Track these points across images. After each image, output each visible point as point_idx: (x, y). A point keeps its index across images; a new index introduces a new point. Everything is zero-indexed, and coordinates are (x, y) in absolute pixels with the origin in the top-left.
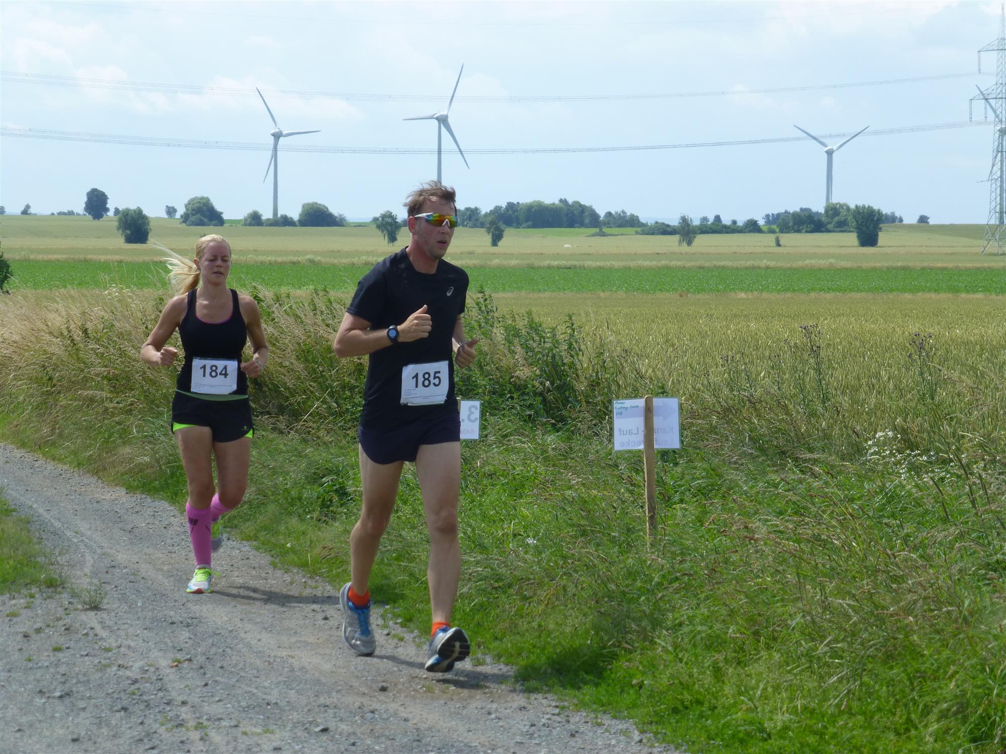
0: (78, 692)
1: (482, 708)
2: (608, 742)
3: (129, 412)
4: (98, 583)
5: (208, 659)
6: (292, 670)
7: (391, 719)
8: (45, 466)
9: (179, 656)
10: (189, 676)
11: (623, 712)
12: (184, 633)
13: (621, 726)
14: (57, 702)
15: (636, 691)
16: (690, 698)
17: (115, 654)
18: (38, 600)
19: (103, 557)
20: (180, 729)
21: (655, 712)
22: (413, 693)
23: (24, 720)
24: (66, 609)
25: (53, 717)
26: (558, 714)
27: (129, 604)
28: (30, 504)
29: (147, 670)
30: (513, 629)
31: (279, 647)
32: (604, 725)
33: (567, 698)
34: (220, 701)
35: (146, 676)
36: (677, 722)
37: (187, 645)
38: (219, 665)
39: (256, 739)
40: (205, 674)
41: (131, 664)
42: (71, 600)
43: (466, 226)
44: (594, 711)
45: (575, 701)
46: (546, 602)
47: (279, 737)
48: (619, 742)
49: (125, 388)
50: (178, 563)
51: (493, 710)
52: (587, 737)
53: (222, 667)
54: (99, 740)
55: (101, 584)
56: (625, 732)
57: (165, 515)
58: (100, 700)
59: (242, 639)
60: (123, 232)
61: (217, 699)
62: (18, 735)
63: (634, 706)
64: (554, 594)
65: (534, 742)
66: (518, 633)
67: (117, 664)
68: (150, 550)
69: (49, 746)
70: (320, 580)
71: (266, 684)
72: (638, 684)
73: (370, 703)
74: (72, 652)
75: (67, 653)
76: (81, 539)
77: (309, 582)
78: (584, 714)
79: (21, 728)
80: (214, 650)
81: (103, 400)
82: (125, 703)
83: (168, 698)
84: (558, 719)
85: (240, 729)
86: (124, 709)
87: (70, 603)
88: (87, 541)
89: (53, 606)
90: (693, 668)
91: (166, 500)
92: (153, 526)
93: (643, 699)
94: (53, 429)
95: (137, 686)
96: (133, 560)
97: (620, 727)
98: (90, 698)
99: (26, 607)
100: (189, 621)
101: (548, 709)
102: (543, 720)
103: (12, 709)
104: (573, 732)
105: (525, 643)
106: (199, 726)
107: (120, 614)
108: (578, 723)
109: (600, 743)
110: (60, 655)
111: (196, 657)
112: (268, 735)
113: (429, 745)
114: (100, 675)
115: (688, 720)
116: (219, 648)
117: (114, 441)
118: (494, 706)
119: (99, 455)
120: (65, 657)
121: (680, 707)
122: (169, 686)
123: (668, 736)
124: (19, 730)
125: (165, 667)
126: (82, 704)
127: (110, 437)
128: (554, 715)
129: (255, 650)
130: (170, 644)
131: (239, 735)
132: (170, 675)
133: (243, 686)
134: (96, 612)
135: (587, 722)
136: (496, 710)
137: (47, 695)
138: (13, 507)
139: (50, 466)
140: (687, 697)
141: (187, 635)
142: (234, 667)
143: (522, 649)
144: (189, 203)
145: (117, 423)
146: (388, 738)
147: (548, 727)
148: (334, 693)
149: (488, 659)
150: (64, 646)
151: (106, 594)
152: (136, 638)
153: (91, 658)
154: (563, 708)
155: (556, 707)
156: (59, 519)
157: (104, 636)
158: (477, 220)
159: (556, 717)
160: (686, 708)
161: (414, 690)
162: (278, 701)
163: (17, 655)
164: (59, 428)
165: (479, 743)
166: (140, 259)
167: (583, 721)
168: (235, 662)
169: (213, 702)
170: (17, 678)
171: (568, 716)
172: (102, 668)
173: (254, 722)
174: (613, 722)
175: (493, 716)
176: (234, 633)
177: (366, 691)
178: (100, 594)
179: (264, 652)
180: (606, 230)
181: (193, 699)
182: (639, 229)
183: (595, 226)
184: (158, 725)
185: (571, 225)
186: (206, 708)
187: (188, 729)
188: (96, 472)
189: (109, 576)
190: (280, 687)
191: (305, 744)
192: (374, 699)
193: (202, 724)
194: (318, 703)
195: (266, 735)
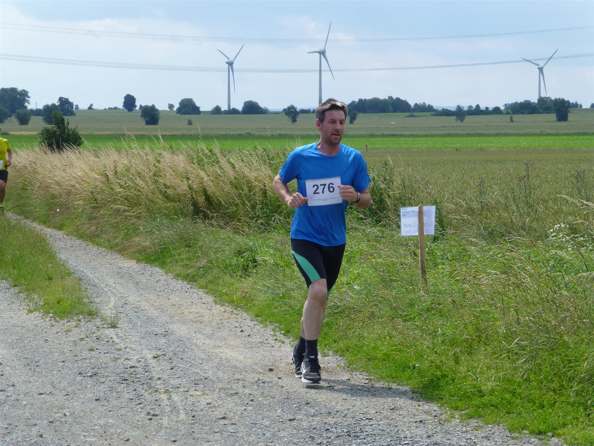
0: (101, 373)
1: (325, 380)
3: (139, 218)
4: (116, 313)
5: (174, 354)
6: (221, 360)
7: (274, 386)
8: (92, 248)
9: (159, 353)
10: (163, 364)
12: (162, 340)
14: (89, 378)
15: (411, 370)
17: (123, 352)
18: (83, 323)
19: (121, 298)
20: (156, 393)
22: (287, 372)
23: (70, 389)
24: (98, 328)
25: (86, 387)
27: (133, 325)
28: (83, 269)
29: (140, 361)
30: (345, 336)
31: (215, 347)
33: (373, 375)
34: (179, 377)
35: (139, 364)
37: (163, 347)
38: (180, 358)
39: (198, 398)
40: (172, 363)
41: (131, 357)
42: (101, 322)
44: (388, 381)
46: (363, 321)
47: (211, 397)
49: (137, 204)
51: (331, 381)
53: (182, 359)
54: (110, 400)
55: (118, 313)
57: (157, 275)
58: (113, 377)
59: (194, 343)
60: (144, 118)
62: (66, 397)
66: (348, 339)
67: (124, 357)
68: (147, 295)
69: (83, 403)
70: (240, 310)
71: (206, 368)
72: (413, 366)
73: (263, 377)
74: (99, 351)
75: (97, 352)
76: (109, 288)
77: (234, 311)
79: (68, 393)
80: (178, 349)
81: (124, 211)
83: (151, 376)
85: (189, 393)
87: (100, 324)
88: (113, 290)
89: (91, 326)
91: (158, 267)
92: (150, 281)
93: (415, 375)
94: (97, 228)
95: (134, 369)
96: (137, 300)
98: (107, 376)
99: (76, 327)
100: (166, 333)
101: (362, 381)
102: (359, 387)
103: (64, 383)
105: (351, 343)
106: (167, 392)
107: (128, 330)
110: (93, 353)
111: (168, 353)
112: (205, 396)
114: (114, 363)
116: (181, 348)
117: (130, 234)
119: (122, 242)
120: (95, 354)
122: (152, 369)
123: (428, 395)
124: (66, 395)
125: (150, 359)
126: (103, 380)
127: (128, 232)
129: (201, 349)
130: (155, 346)
131: (189, 396)
132: (153, 363)
133: (193, 369)
134: (114, 329)
136: (333, 381)
137: (84, 375)
138: (73, 271)
139: (95, 248)
140: (439, 373)
141: (164, 341)
142: (189, 358)
143: (349, 347)
144: (181, 102)
145: (132, 224)
146: (271, 397)
147: (361, 390)
148: (243, 373)
149: (331, 353)
150: (95, 348)
151: (120, 319)
152: (135, 343)
153: (109, 354)
156: (98, 278)
157: (118, 342)
160: (439, 379)
162: (212, 377)
163: (69, 353)
164: (100, 227)
165: (322, 399)
166: (154, 133)
168: (189, 355)
169: (175, 378)
170: (68, 366)
171: (373, 384)
172: (115, 360)
173: (197, 389)
176: (191, 340)
177: (261, 371)
178: (117, 319)
179: (206, 350)
180: (415, 114)
181: (165, 376)
182: (433, 113)
183: (408, 112)
184: (144, 391)
185: (394, 111)
186: (172, 381)
187: (160, 393)
188: (120, 252)
189: (123, 309)
190: (214, 370)
191: (224, 401)
192: (266, 376)
193: (168, 390)
194: (234, 378)
195: (203, 396)
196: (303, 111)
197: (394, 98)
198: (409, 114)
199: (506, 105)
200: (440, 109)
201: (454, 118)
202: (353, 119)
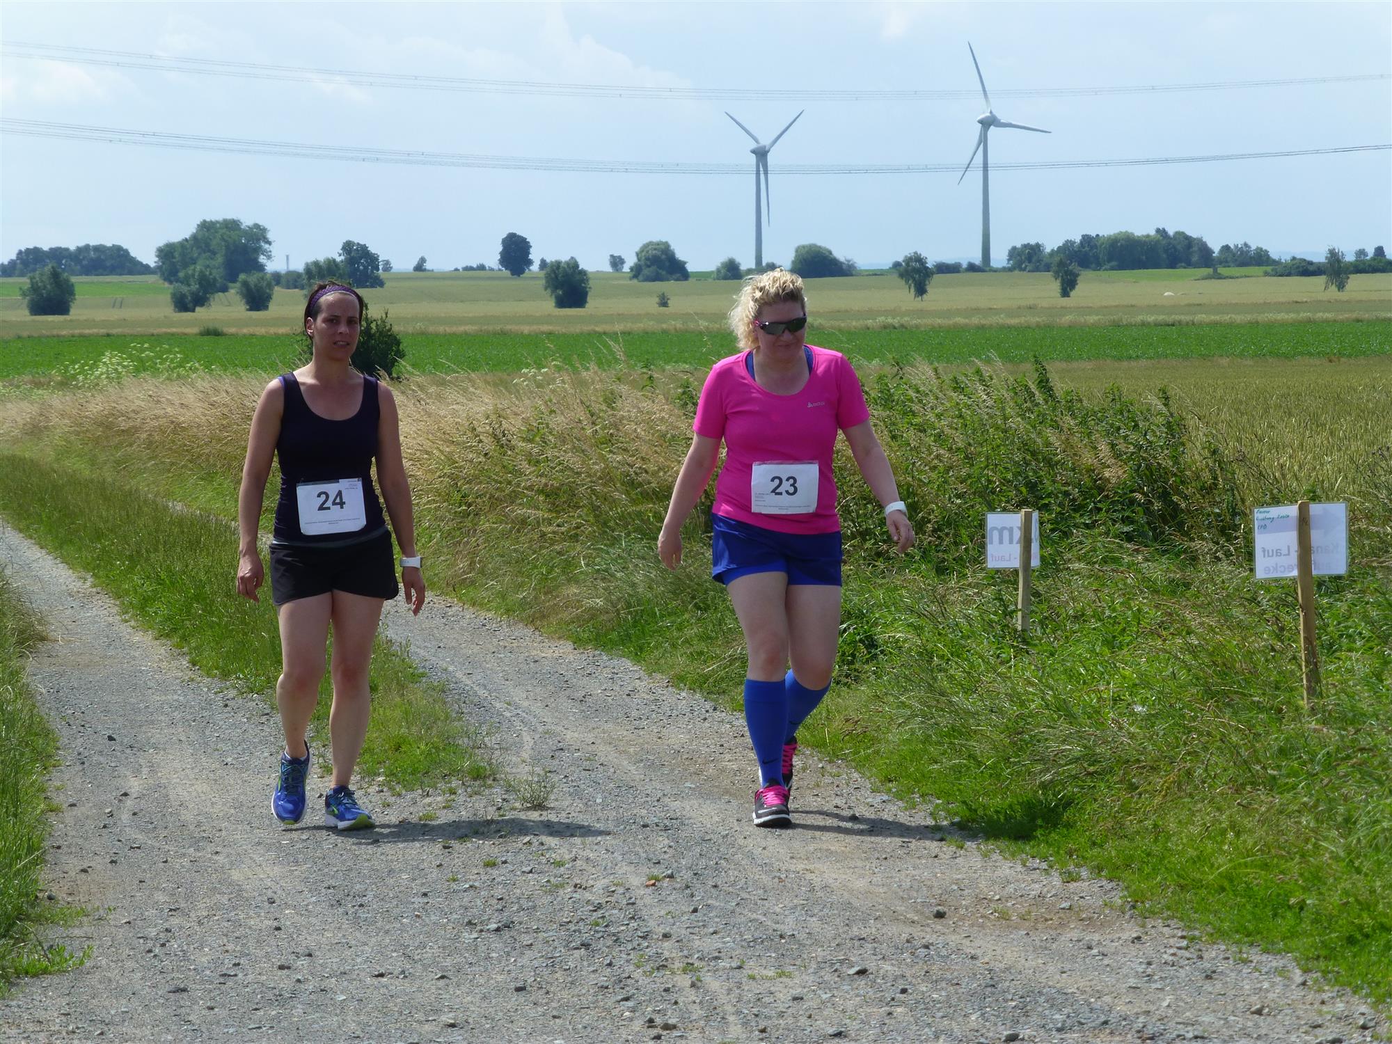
0: (521, 923)
1: (1079, 941)
2: (1259, 985)
3: (575, 538)
4: (542, 773)
5: (695, 874)
6: (812, 890)
7: (953, 956)
8: (462, 614)
9: (656, 871)
10: (671, 898)
11: (1279, 944)
12: (661, 839)
13: (1276, 962)
14: (493, 936)
15: (1295, 913)
16: (1371, 922)
17: (568, 869)
18: (461, 798)
19: (547, 736)
20: (662, 972)
21: (1322, 942)
22: (981, 920)
23: (448, 962)
24: (499, 809)
25: (488, 958)
26: (1187, 948)
27: (584, 801)
28: (445, 665)
29: (613, 892)
30: (1118, 830)
31: (792, 858)
32: (1251, 962)
33: (1197, 926)
34: (715, 932)
35: (613, 899)
36: (1354, 957)
37: (666, 856)
38: (711, 883)
39: (767, 985)
40: (692, 896)
41: (591, 882)
42: (505, 796)
43: (1024, 270)
44: (1237, 943)
45: (1209, 929)
46: (1163, 793)
47: (800, 982)
48: (1273, 985)
49: (569, 506)
50: (648, 743)
51: (1094, 944)
52: (1228, 979)
53: (715, 886)
54: (552, 989)
55: (546, 772)
56: (1282, 972)
57: (627, 677)
58: (551, 933)
59: (740, 847)
60: (553, 292)
61: (711, 930)
62: (442, 983)
63: (1293, 934)
64: (1174, 782)
65: (1154, 986)
66: (1126, 837)
67: (572, 883)
68: (610, 726)
69: (484, 998)
70: (843, 765)
71: (777, 909)
72: (1297, 903)
73: (923, 934)
74: (510, 867)
75: (504, 870)
76: (516, 712)
77: (828, 767)
78: (1223, 947)
79: (445, 974)
80: (702, 863)
81: (538, 522)
82: (585, 937)
83: (645, 930)
84: (1186, 954)
85: (745, 972)
86: (586, 945)
87: (504, 800)
88: (524, 714)
89: (482, 805)
90: (1374, 881)
91: (628, 658)
92: (612, 693)
93: (1306, 926)
94: (472, 563)
95: (600, 913)
96: (587, 740)
97: (1274, 964)
98: (537, 931)
99: (444, 807)
100: (667, 822)
101: (1172, 941)
102: (1165, 956)
103: (431, 948)
104: (1209, 973)
105: (1136, 849)
106: (689, 968)
107: (573, 814)
108: (1214, 959)
109: (1247, 987)
110: (495, 872)
111: (679, 872)
112: (784, 979)
113: (1008, 991)
114: (550, 898)
115: (1369, 952)
116: (710, 859)
117: (554, 579)
118: (1096, 937)
119: (536, 598)
120: (500, 875)
121: (1359, 937)
122: (644, 913)
123: (1342, 976)
124: (443, 977)
125: (637, 887)
126: (527, 939)
127: (549, 573)
128: (1180, 948)
129: (759, 862)
130: (644, 855)
131: (744, 980)
132: (646, 898)
133: (746, 912)
134: (540, 812)
135: (1228, 958)
136: (1099, 943)
137: (479, 928)
138: (421, 671)
139: (469, 613)
140: (1367, 921)
141: (666, 842)
142: (732, 885)
143: (1131, 857)
144: (642, 250)
145: (558, 553)
146: (949, 982)
147: (1173, 965)
148: (872, 921)
149: (1084, 873)
150: (499, 860)
151: (553, 787)
152: (596, 847)
153: (536, 876)
154: (1193, 939)
155: (1183, 937)
156: (485, 687)
157: (553, 845)
158: (1039, 261)
159: (1183, 951)
160: (1367, 936)
161: (982, 917)
162: (795, 933)
163: (435, 874)
164: (480, 562)
165: (1078, 989)
166: (577, 329)
167: (1221, 956)
168: (732, 879)
169: (706, 934)
170: (438, 905)
171: (1200, 950)
172: (552, 889)
173: (764, 962)
174: (1264, 957)
175: (1095, 951)
176: (730, 840)
177: (916, 918)
178: (545, 787)
179: (771, 865)
180: (1221, 270)
181: (679, 930)
182: (1269, 269)
183: (1207, 266)
184: (632, 968)
185: (1172, 264)
186: (697, 943)
187: (673, 973)
188: (531, 621)
189: (556, 762)
190: (797, 914)
191: (835, 992)
192: (929, 930)
193: (692, 964)
194: (851, 935)
195: (781, 980)
196: (943, 268)
198: (1210, 270)
202: (1068, 286)
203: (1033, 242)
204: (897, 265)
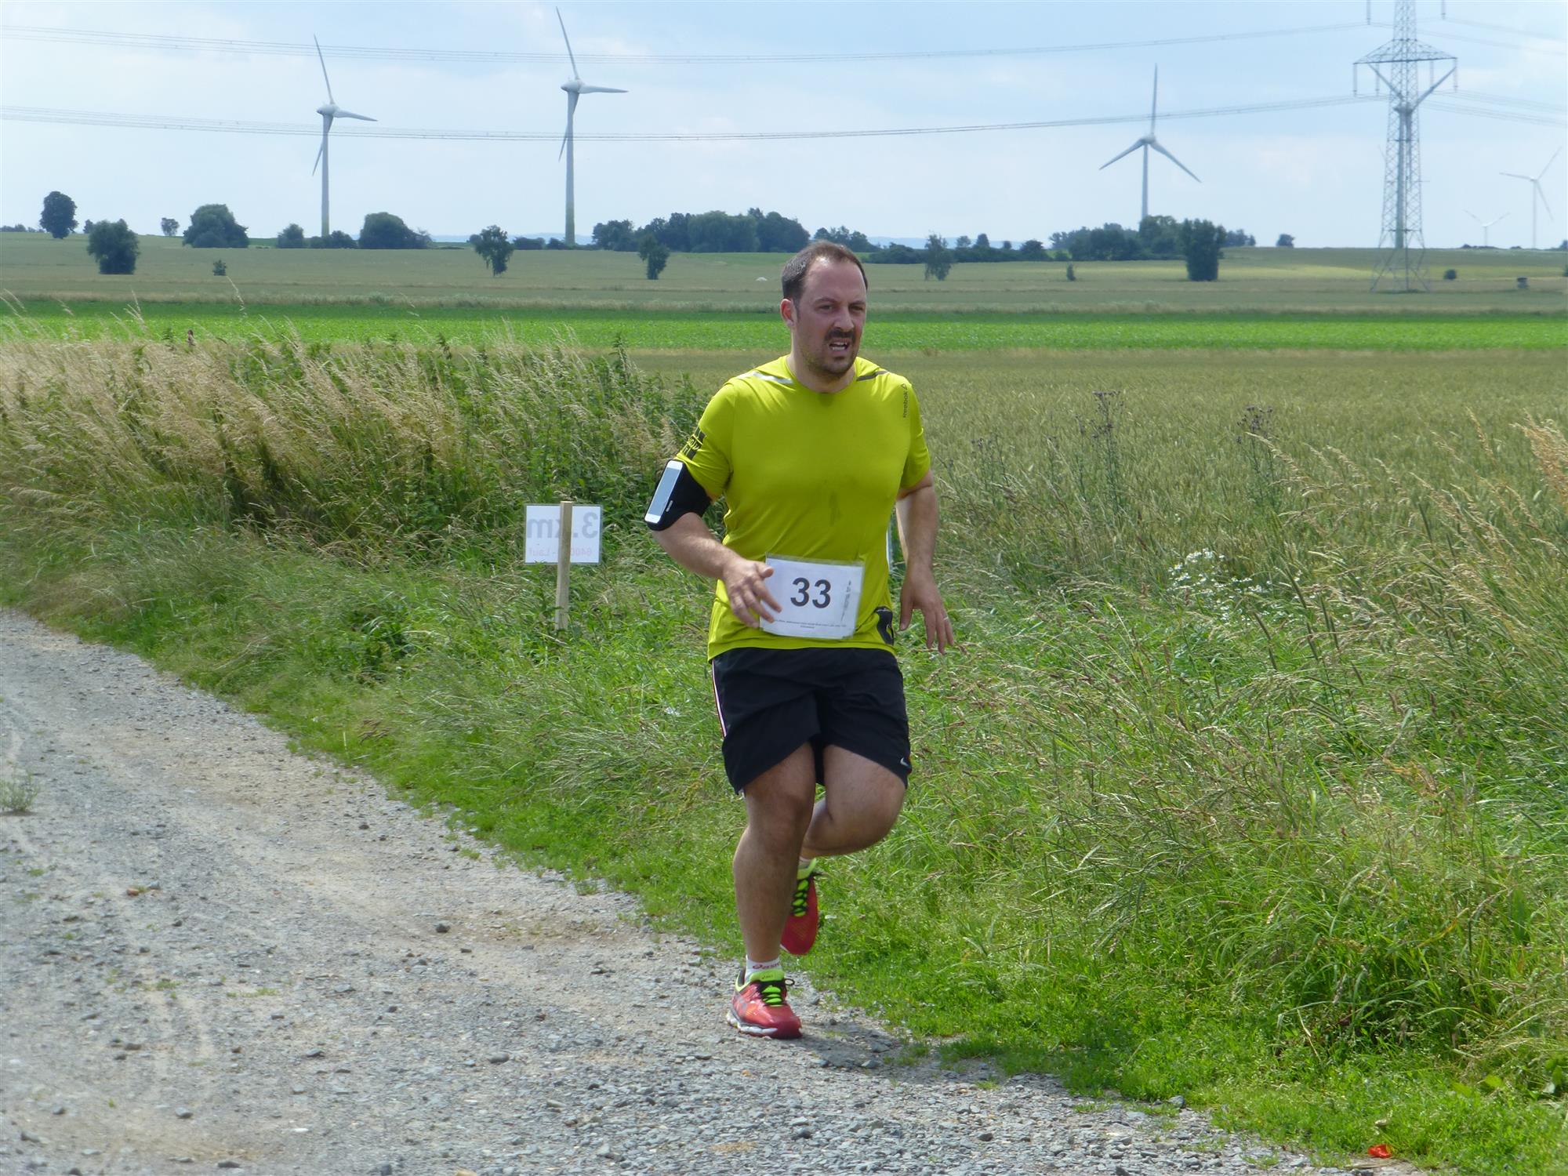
3: (86, 522)
4: (27, 775)
5: (183, 886)
6: (309, 903)
7: (451, 973)
9: (141, 882)
10: (154, 911)
12: (150, 847)
16: (890, 939)
17: (45, 878)
19: (39, 736)
20: (135, 989)
21: (839, 960)
22: (486, 935)
26: (699, 965)
27: (71, 806)
29: (92, 903)
30: (639, 840)
31: (291, 868)
33: (713, 941)
34: (197, 947)
35: (90, 911)
37: (154, 866)
38: (200, 895)
39: (247, 1003)
40: (177, 908)
41: (68, 893)
43: (610, 249)
45: (725, 945)
46: (688, 800)
47: (282, 1000)
49: (80, 486)
53: (204, 899)
54: (14, 1006)
55: (31, 775)
57: (135, 674)
59: (237, 858)
60: (98, 256)
61: (194, 945)
64: (700, 789)
65: (660, 1004)
66: (646, 847)
67: (48, 894)
68: (109, 727)
70: (360, 771)
71: (269, 923)
73: (422, 949)
77: (343, 773)
80: (194, 873)
81: (46, 504)
83: (121, 943)
84: (698, 971)
85: (225, 989)
88: (16, 712)
90: (895, 895)
91: (137, 653)
92: (116, 691)
93: (824, 941)
95: (75, 926)
96: (82, 740)
98: (5, 943)
100: (160, 830)
101: (685, 957)
102: (676, 973)
105: (656, 860)
106: (164, 985)
107: (57, 820)
108: (726, 977)
111: (167, 883)
112: (266, 997)
113: (505, 1010)
114: (21, 909)
115: (887, 971)
116: (202, 870)
117: (63, 566)
118: (606, 953)
119: (40, 586)
121: (877, 954)
122: (123, 926)
125: (118, 897)
127: (56, 559)
128: (692, 965)
129: (255, 873)
130: (130, 864)
131: (223, 997)
132: (126, 908)
133: (233, 926)
134: (21, 817)
140: (886, 937)
141: (156, 851)
142: (223, 897)
143: (651, 869)
144: (197, 214)
145: (67, 538)
146: (443, 1001)
147: (683, 983)
148: (369, 936)
149: (601, 886)
151: (38, 791)
152: (79, 856)
153: (10, 885)
154: (707, 955)
155: (697, 954)
157: (32, 852)
158: (626, 240)
159: (695, 968)
160: (885, 954)
161: (488, 931)
162: (285, 948)
165: (579, 1007)
166: (123, 296)
168: (224, 890)
169: (188, 950)
171: (713, 967)
172: (25, 900)
173: (247, 978)
176: (226, 848)
177: (417, 933)
178: (29, 791)
179: (268, 876)
181: (157, 945)
182: (867, 254)
184: (103, 983)
185: (766, 248)
186: (177, 958)
187: (146, 990)
188: (34, 612)
189: (45, 764)
190: (289, 928)
191: (319, 1010)
192: (428, 945)
193: (168, 981)
194: (345, 950)
195: (262, 997)
196: (524, 244)
197: (765, 214)
199: (1056, 236)
200: (884, 244)
201: (920, 269)
202: (655, 268)
203: (620, 220)
204: (474, 239)
